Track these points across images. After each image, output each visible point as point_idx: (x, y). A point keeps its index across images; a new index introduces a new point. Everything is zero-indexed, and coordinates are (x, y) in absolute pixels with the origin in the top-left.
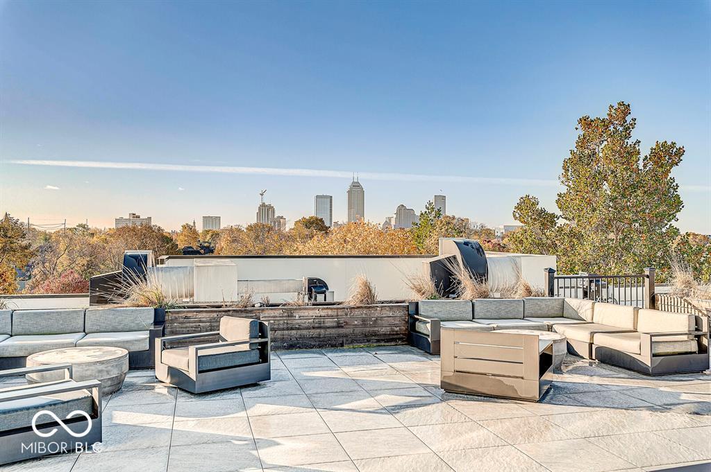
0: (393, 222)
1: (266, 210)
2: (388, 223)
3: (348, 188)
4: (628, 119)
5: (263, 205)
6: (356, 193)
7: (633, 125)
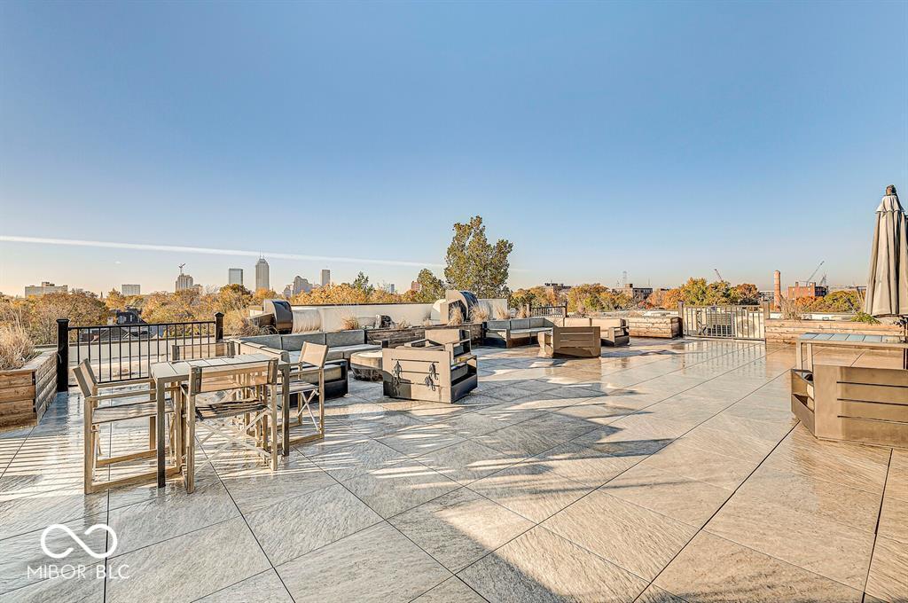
0: (292, 289)
1: (184, 279)
2: (287, 289)
3: (256, 263)
4: (481, 227)
5: (183, 275)
6: (262, 268)
7: (484, 229)
